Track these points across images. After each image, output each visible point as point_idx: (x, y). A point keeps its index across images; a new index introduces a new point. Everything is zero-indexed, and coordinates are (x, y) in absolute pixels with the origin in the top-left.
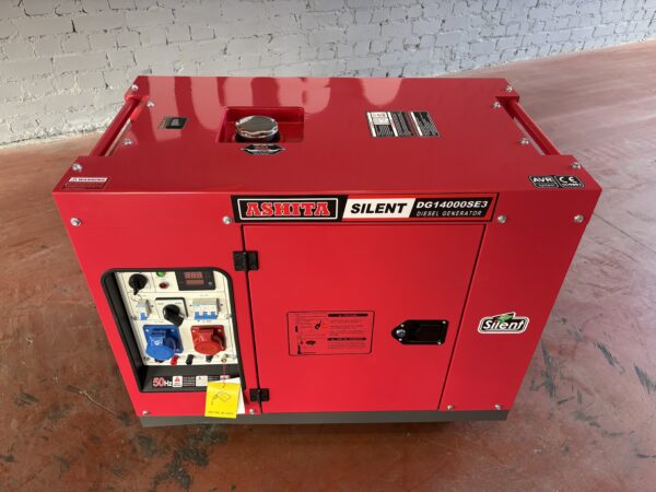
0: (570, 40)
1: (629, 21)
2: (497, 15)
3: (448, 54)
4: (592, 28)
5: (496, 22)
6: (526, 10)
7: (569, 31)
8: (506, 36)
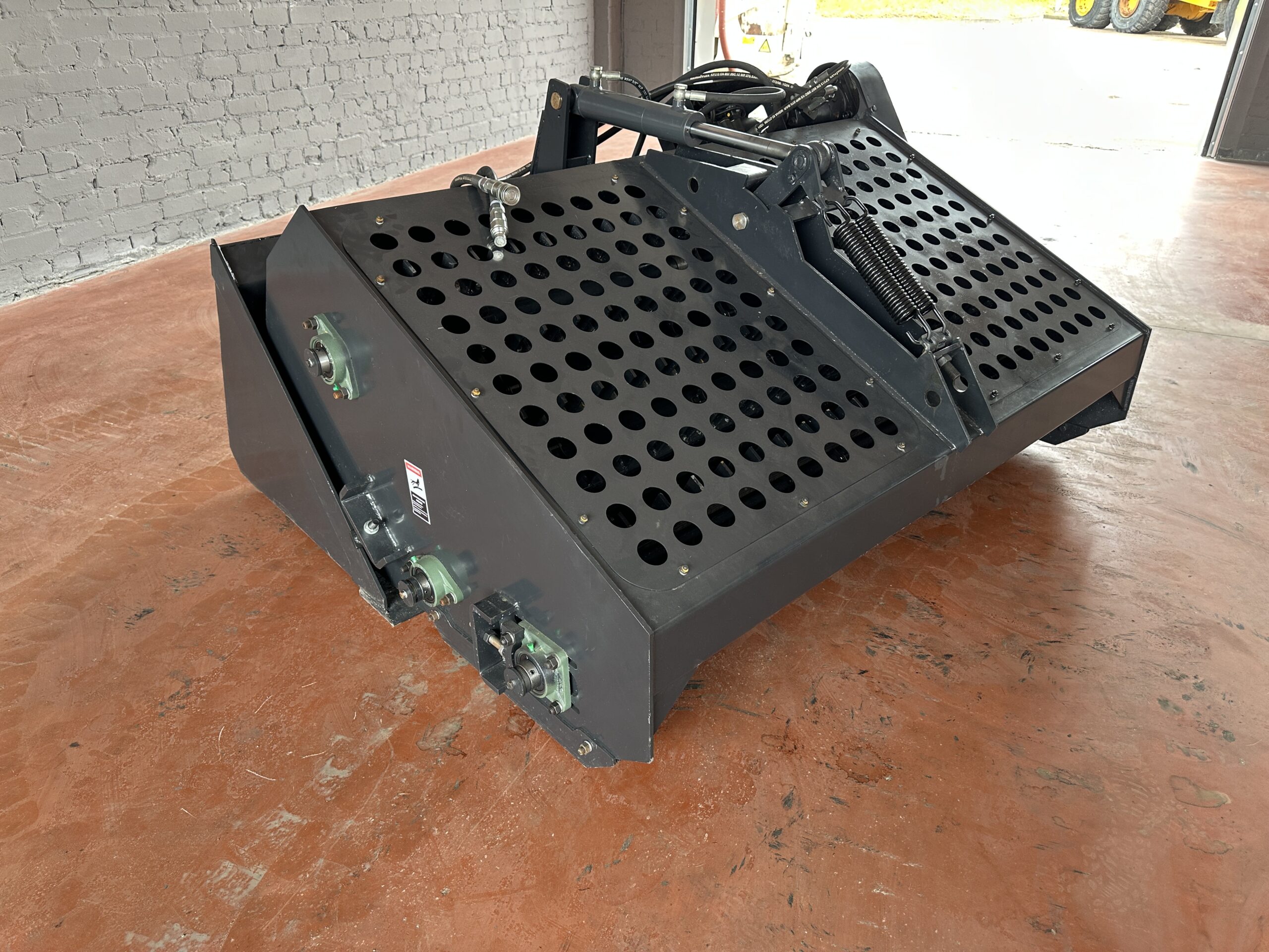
0: (471, 139)
1: (518, 112)
2: (391, 113)
3: (356, 166)
4: (486, 122)
5: (392, 122)
6: (417, 107)
7: (466, 128)
8: (407, 139)
